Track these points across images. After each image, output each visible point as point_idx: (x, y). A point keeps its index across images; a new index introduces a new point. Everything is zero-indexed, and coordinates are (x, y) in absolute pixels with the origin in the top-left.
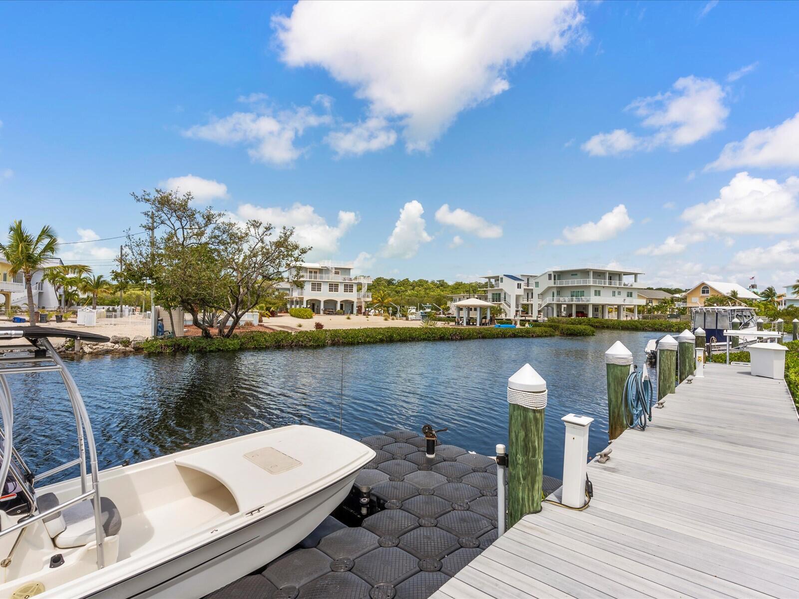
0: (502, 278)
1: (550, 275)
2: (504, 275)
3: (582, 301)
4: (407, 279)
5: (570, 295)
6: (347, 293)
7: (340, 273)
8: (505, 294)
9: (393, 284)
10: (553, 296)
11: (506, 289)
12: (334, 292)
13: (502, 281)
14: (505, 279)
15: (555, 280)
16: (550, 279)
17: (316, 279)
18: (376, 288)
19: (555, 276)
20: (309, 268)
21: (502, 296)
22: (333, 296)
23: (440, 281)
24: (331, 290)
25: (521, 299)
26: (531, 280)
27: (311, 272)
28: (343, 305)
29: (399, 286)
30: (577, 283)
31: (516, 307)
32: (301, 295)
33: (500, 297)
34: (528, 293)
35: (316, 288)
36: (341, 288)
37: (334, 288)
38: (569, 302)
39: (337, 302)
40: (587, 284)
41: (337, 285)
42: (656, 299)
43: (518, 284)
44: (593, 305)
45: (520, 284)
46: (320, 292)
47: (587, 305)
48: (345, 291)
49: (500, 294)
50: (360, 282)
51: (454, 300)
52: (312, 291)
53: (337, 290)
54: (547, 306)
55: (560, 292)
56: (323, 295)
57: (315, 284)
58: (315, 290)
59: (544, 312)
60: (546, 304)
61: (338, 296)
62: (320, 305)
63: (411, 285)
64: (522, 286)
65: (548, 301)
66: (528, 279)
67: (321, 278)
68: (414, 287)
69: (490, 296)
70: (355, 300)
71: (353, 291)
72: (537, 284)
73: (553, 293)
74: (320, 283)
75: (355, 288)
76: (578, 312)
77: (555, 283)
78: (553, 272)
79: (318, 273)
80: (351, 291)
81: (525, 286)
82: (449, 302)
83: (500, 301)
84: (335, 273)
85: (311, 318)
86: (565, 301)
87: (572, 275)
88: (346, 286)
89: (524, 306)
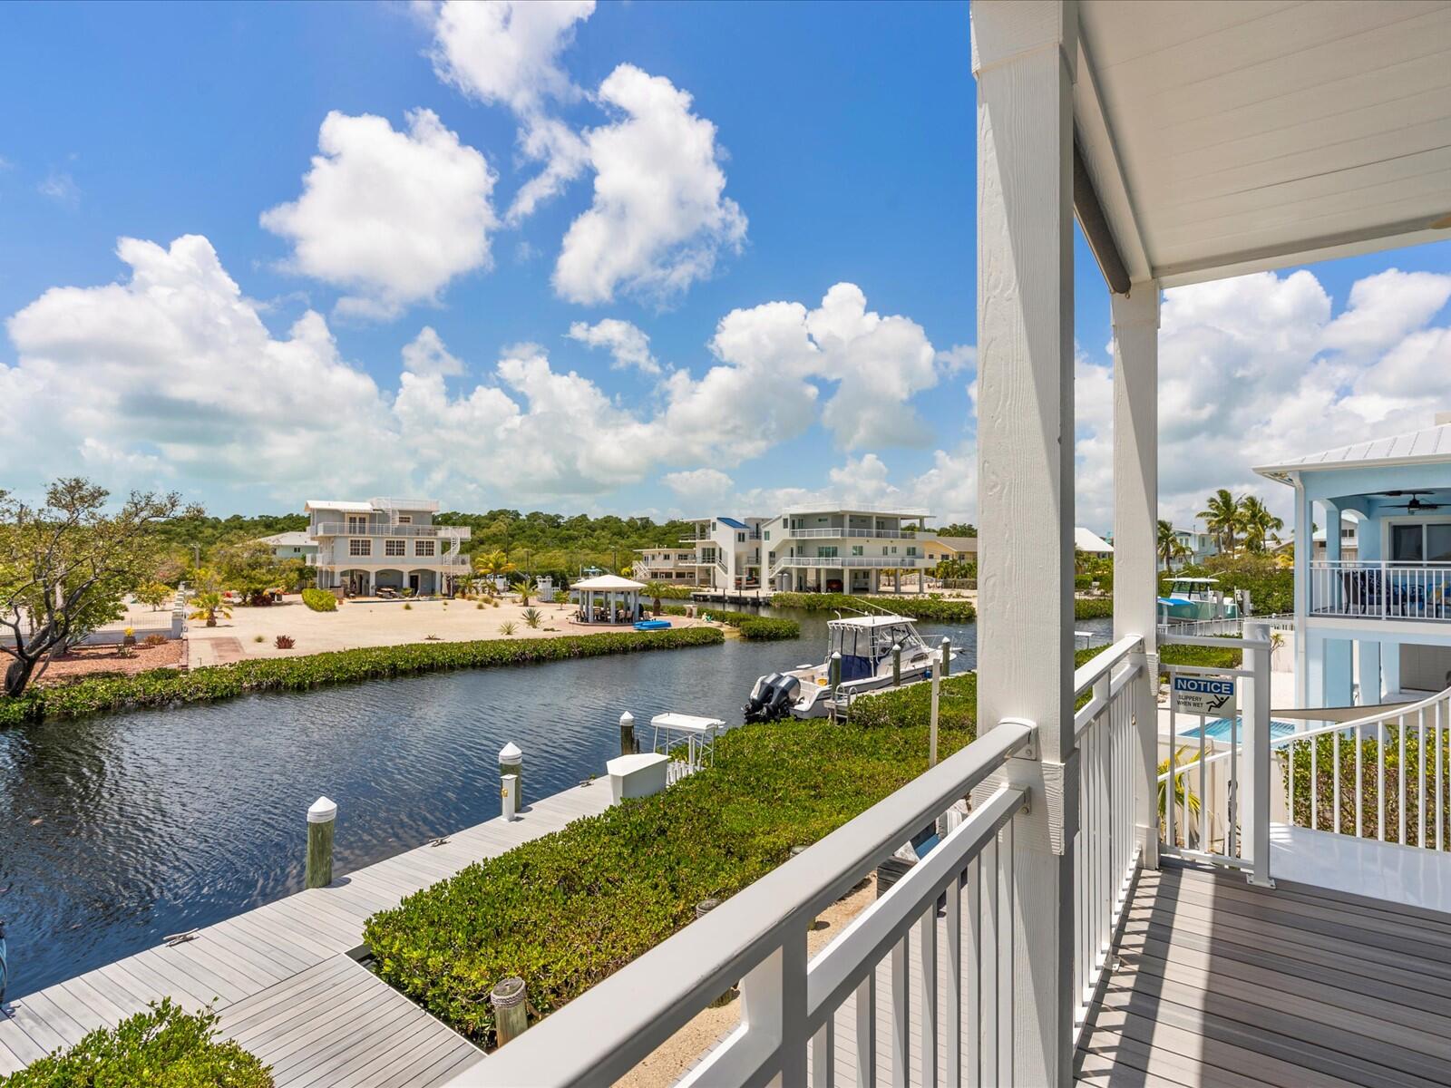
0: (714, 524)
1: (785, 521)
2: (718, 519)
3: (833, 564)
4: (585, 516)
5: (817, 553)
6: (421, 557)
7: (411, 521)
8: (720, 549)
9: (559, 526)
10: (792, 556)
11: (721, 543)
12: (395, 557)
13: (714, 529)
14: (720, 525)
15: (793, 528)
16: (785, 526)
17: (364, 533)
18: (524, 532)
19: (793, 522)
20: (348, 513)
21: (717, 554)
22: (394, 563)
23: (642, 519)
24: (389, 552)
25: (744, 559)
26: (761, 527)
27: (352, 520)
28: (417, 577)
29: (568, 530)
30: (825, 534)
31: (737, 573)
32: (329, 563)
33: (714, 555)
34: (757, 549)
35: (360, 548)
36: (410, 547)
37: (395, 548)
38: (815, 566)
39: (402, 573)
40: (839, 537)
41: (401, 544)
42: (971, 553)
43: (739, 534)
44: (851, 571)
45: (744, 535)
46: (367, 556)
47: (842, 570)
48: (419, 553)
49: (714, 550)
50: (447, 536)
51: (646, 559)
52: (352, 554)
53: (401, 553)
54: (782, 572)
55: (802, 549)
56: (375, 563)
57: (359, 541)
58: (358, 554)
59: (777, 581)
60: (780, 569)
61: (403, 562)
62: (368, 582)
63: (589, 528)
64: (747, 537)
65: (783, 563)
66: (757, 525)
67: (372, 530)
68: (594, 531)
69: (699, 553)
70: (438, 569)
71: (435, 553)
72: (767, 534)
73: (792, 551)
74: (368, 539)
75: (437, 547)
76: (829, 583)
77: (793, 534)
78: (791, 515)
79: (367, 520)
80: (431, 553)
81: (751, 537)
82: (635, 562)
83: (713, 562)
84: (402, 520)
85: (333, 609)
86: (809, 564)
87: (820, 520)
88: (419, 544)
89: (751, 570)
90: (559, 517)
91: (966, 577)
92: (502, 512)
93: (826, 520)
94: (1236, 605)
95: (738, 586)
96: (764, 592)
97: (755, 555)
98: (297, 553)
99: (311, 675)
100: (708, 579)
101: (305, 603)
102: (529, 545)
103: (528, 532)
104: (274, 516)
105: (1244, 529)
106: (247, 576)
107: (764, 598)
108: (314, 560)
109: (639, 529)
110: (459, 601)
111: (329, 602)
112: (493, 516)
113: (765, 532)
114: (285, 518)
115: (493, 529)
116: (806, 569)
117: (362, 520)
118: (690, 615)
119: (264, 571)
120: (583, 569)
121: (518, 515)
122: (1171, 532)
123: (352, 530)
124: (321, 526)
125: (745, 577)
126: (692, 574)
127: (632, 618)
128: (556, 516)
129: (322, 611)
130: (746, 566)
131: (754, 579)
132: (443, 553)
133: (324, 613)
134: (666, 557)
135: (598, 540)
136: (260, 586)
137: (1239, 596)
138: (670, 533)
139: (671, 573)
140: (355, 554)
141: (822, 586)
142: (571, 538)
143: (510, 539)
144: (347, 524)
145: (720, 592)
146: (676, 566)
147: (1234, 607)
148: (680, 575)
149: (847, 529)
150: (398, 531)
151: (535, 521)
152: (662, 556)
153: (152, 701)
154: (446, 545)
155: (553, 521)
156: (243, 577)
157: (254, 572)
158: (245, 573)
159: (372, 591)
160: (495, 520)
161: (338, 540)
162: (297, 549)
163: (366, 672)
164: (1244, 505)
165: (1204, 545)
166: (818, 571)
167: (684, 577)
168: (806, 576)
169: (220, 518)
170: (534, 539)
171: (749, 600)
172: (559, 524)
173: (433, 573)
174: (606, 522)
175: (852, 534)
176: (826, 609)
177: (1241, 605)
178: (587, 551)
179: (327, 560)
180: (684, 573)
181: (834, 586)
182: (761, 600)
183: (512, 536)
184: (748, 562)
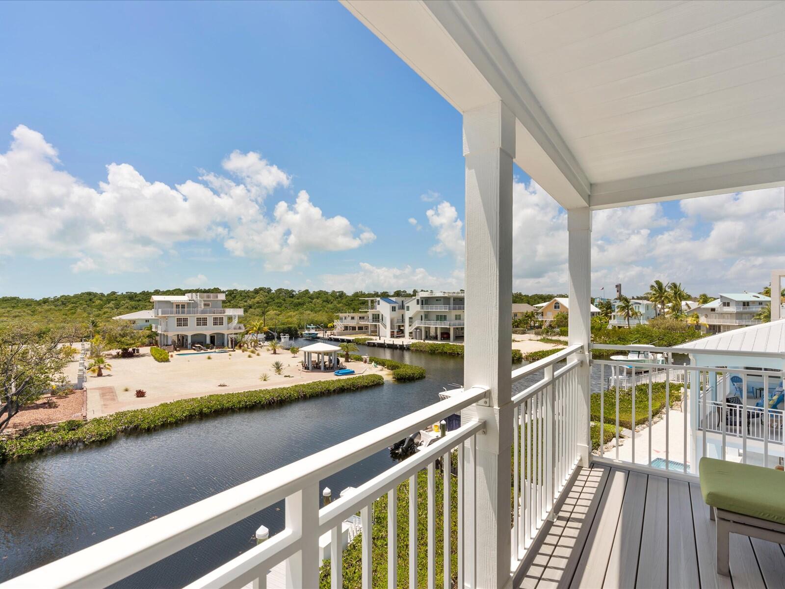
0: (378, 301)
1: (418, 300)
3: (444, 325)
5: (435, 319)
6: (216, 326)
7: (210, 305)
8: (382, 315)
10: (422, 320)
11: (382, 312)
12: (202, 326)
13: (379, 304)
14: (382, 302)
15: (422, 305)
16: (418, 303)
17: (184, 313)
18: (274, 300)
19: (422, 301)
20: (175, 303)
21: (380, 318)
22: (201, 330)
24: (198, 324)
25: (395, 320)
26: (404, 303)
27: (178, 306)
28: (214, 336)
29: (298, 299)
30: (440, 309)
31: (391, 329)
32: (165, 331)
33: (379, 318)
34: (403, 315)
35: (182, 322)
36: (210, 321)
37: (202, 322)
38: (435, 326)
39: (206, 335)
40: (447, 310)
41: (205, 319)
42: (520, 313)
43: (393, 307)
44: (454, 328)
45: (395, 307)
46: (186, 327)
47: (450, 328)
48: (215, 324)
49: (379, 315)
50: (230, 314)
51: (341, 319)
52: (177, 326)
53: (205, 324)
54: (416, 329)
55: (427, 316)
56: (191, 330)
57: (181, 319)
58: (181, 326)
59: (414, 333)
60: (415, 327)
61: (206, 329)
62: (187, 340)
63: (309, 298)
64: (397, 308)
65: (417, 324)
66: (402, 301)
67: (189, 313)
68: (313, 299)
69: (371, 317)
70: (226, 332)
71: (224, 323)
72: (408, 307)
73: (422, 317)
74: (186, 317)
75: (225, 321)
76: (442, 334)
77: (422, 308)
78: (421, 298)
79: (186, 306)
80: (221, 324)
81: (399, 309)
82: (335, 321)
83: (379, 322)
84: (205, 305)
85: (167, 360)
86: (431, 325)
87: (437, 300)
88: (215, 319)
89: (399, 326)
90: (293, 291)
91: (518, 327)
92: (261, 289)
93: (440, 300)
94: (664, 359)
95: (392, 336)
96: (406, 341)
97: (401, 318)
98: (147, 323)
99: (155, 422)
100: (375, 332)
101: (152, 355)
102: (277, 308)
103: (276, 301)
104: (134, 292)
105: (670, 302)
106: (119, 341)
107: (406, 345)
108: (156, 328)
109: (337, 298)
110: (238, 352)
111: (165, 357)
112: (257, 291)
113: (407, 307)
114: (140, 293)
115: (257, 299)
116: (430, 327)
117: (183, 306)
118: (365, 362)
119: (128, 338)
120: (306, 326)
121: (271, 290)
122: (630, 304)
123: (177, 312)
124: (160, 311)
125: (396, 330)
126: (367, 328)
127: (333, 367)
128: (291, 290)
129: (161, 362)
130: (396, 325)
131: (401, 332)
132: (228, 324)
133: (163, 363)
134: (353, 318)
135: (315, 305)
136: (126, 347)
137: (666, 354)
138: (355, 300)
139: (355, 327)
140: (179, 326)
141: (438, 336)
142: (300, 304)
143: (266, 305)
144: (175, 309)
145: (382, 341)
146: (358, 323)
147: (663, 361)
148: (360, 328)
149: (452, 306)
150: (203, 312)
151: (280, 293)
152: (350, 318)
153: (66, 445)
154: (230, 319)
155: (290, 294)
156: (117, 342)
157: (123, 339)
158: (118, 339)
159: (189, 346)
160: (258, 293)
161: (169, 319)
162: (147, 321)
163: (186, 417)
164: (670, 287)
165: (648, 310)
166: (436, 328)
167: (362, 329)
168: (429, 330)
169: (104, 294)
170: (279, 305)
171: (398, 346)
172: (293, 295)
173: (223, 335)
174: (319, 294)
175: (454, 309)
176: (440, 353)
177: (667, 359)
178: (309, 312)
179: (163, 330)
180: (362, 327)
181: (445, 336)
182: (405, 346)
183: (267, 303)
184: (398, 322)
